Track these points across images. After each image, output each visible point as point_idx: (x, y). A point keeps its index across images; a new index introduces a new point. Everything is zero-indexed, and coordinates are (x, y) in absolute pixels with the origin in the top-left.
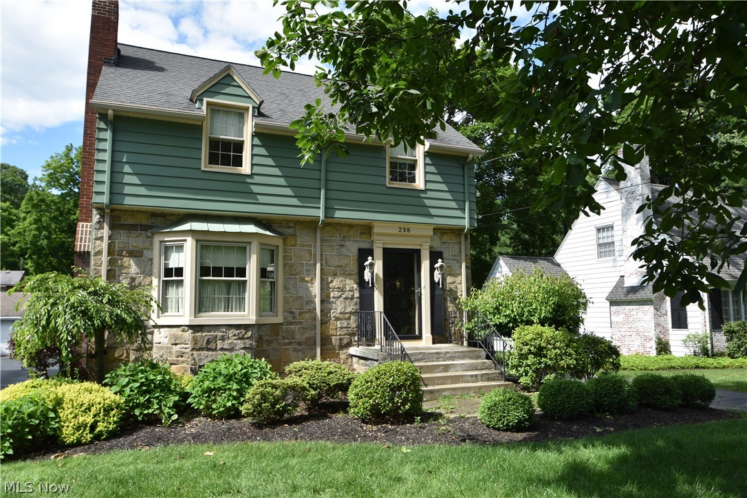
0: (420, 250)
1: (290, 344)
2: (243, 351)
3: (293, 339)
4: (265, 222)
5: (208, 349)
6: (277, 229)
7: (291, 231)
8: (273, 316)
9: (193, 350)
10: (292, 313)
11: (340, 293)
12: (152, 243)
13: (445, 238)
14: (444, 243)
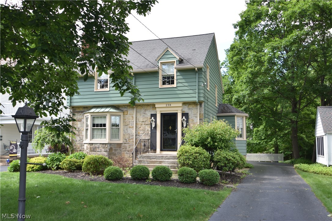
0: (177, 113)
1: (125, 151)
2: (104, 152)
3: (126, 149)
4: (117, 107)
5: (94, 151)
6: (121, 109)
7: (125, 109)
8: (118, 140)
9: (90, 151)
10: (126, 140)
11: (144, 132)
12: (84, 117)
13: (191, 107)
14: (189, 109)
